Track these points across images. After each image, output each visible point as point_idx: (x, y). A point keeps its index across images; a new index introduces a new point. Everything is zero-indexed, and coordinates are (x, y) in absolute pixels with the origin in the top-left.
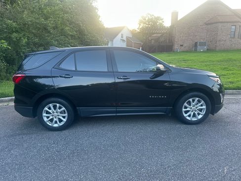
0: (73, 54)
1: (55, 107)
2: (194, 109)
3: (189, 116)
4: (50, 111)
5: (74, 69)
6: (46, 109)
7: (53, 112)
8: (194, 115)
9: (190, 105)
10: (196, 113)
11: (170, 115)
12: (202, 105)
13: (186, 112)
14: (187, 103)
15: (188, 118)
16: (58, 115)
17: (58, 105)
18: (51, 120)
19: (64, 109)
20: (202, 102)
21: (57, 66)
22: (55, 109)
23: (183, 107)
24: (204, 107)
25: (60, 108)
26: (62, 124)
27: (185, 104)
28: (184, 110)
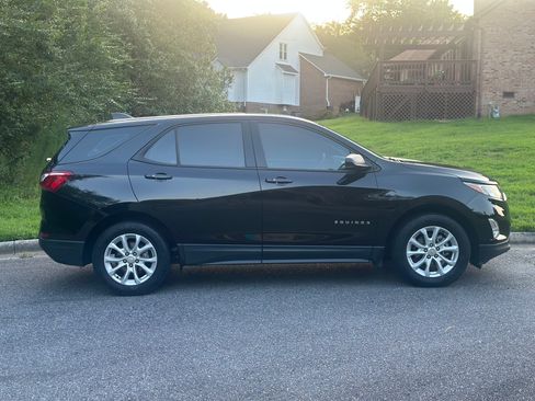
0: (173, 132)
1: (131, 242)
2: (432, 252)
3: (423, 267)
4: (120, 250)
5: (175, 162)
6: (112, 245)
7: (127, 254)
8: (434, 267)
9: (424, 244)
10: (438, 260)
12: (450, 244)
13: (416, 258)
14: (417, 239)
15: (419, 271)
16: (137, 261)
17: (138, 237)
18: (121, 272)
19: (149, 245)
20: (450, 236)
21: (140, 156)
22: (131, 246)
23: (409, 246)
24: (455, 247)
25: (142, 244)
26: (144, 279)
27: (412, 240)
28: (409, 253)
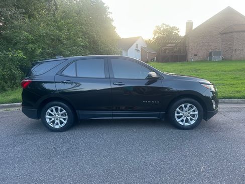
0: (74, 63)
1: (57, 110)
2: (186, 114)
3: (182, 121)
4: (52, 113)
5: (75, 76)
6: (49, 111)
7: (55, 115)
8: (187, 121)
9: (183, 111)
10: (189, 118)
11: (163, 120)
12: (194, 111)
13: (179, 117)
14: (180, 109)
15: (181, 123)
16: (60, 118)
17: (59, 108)
18: (53, 122)
19: (64, 111)
20: (195, 108)
21: (60, 73)
22: (57, 111)
23: (176, 112)
24: (196, 113)
25: (61, 111)
26: (63, 125)
27: (178, 109)
28: (176, 115)
